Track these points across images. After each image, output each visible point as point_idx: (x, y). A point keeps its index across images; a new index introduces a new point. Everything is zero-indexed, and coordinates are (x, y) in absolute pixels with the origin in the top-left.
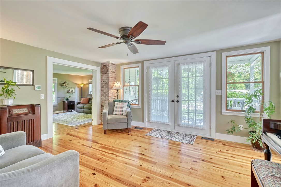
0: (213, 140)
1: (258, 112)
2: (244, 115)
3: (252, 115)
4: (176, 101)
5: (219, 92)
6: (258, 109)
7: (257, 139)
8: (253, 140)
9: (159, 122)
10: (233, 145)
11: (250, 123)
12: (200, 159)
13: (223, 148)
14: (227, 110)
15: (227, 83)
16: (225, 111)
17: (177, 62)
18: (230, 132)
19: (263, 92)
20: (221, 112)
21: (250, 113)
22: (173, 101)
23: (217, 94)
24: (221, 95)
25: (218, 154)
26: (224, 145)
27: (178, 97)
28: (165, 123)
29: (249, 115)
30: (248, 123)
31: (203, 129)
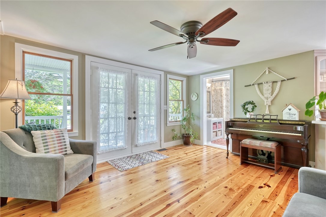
4: (133, 118)
9: (114, 150)
16: (169, 123)
17: (134, 72)
18: (174, 138)
19: (183, 107)
20: (166, 124)
22: (129, 118)
27: (134, 112)
28: (121, 148)
29: (183, 123)
31: (156, 143)
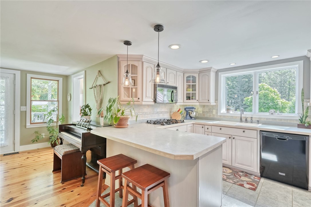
0: (18, 153)
1: (55, 122)
2: (45, 125)
3: (51, 124)
5: (23, 108)
6: (55, 120)
7: (55, 140)
8: (52, 141)
10: (38, 150)
11: (50, 131)
12: (10, 169)
13: (29, 155)
14: (31, 123)
15: (31, 101)
16: (29, 125)
18: (34, 141)
19: (58, 108)
20: (26, 126)
21: (50, 123)
23: (21, 110)
24: (26, 111)
25: (26, 160)
26: (30, 153)
29: (49, 125)
30: (49, 131)
31: (4, 146)
